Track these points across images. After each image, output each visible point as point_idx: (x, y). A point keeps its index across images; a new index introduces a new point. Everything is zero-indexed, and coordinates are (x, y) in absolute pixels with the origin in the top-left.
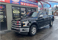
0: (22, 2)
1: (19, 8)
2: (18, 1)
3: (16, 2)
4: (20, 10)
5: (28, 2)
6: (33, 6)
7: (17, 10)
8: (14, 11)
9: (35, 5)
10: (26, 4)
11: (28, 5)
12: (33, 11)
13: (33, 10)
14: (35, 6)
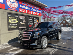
0: (21, 8)
1: (17, 16)
2: (16, 7)
3: (13, 8)
4: (18, 19)
5: (29, 9)
6: (35, 14)
7: (14, 18)
10: (26, 11)
12: (35, 20)
13: (35, 19)
14: (38, 14)
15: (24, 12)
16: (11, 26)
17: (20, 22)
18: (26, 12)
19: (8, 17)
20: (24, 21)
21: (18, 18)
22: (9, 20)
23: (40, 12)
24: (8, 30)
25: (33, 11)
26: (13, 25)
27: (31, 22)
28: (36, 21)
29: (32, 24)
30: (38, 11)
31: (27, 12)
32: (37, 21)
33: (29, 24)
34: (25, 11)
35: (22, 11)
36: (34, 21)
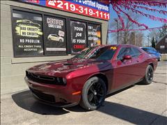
1: (40, 19)
6: (92, 13)
7: (32, 25)
8: (21, 28)
9: (97, 12)
10: (67, 4)
11: (74, 8)
12: (91, 30)
13: (90, 27)
14: (100, 15)
15: (59, 6)
16: (22, 44)
17: (50, 36)
18: (65, 7)
19: (14, 20)
20: (62, 33)
21: (42, 23)
22: (18, 29)
23: (106, 8)
24: (15, 57)
25: (85, 6)
26: (28, 44)
27: (81, 35)
28: (93, 33)
29: (84, 41)
30: (100, 6)
31: (67, 8)
32: (96, 34)
33: (74, 41)
34: (62, 3)
35: (54, 5)
36: (89, 33)
